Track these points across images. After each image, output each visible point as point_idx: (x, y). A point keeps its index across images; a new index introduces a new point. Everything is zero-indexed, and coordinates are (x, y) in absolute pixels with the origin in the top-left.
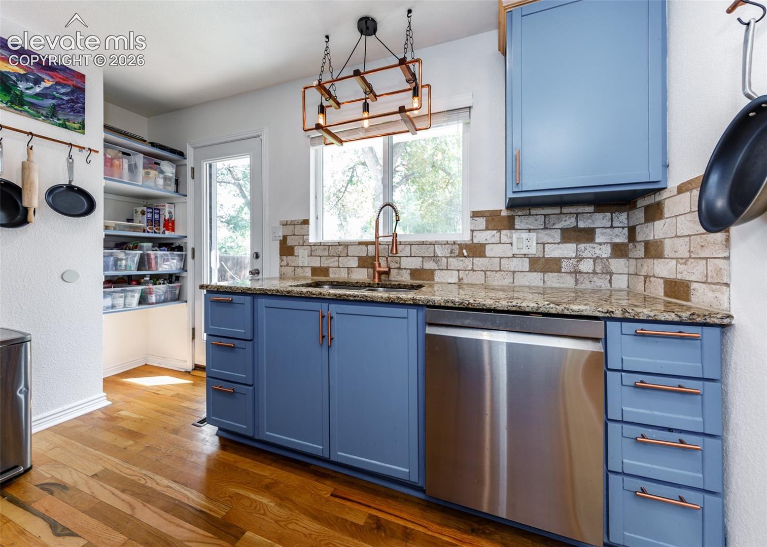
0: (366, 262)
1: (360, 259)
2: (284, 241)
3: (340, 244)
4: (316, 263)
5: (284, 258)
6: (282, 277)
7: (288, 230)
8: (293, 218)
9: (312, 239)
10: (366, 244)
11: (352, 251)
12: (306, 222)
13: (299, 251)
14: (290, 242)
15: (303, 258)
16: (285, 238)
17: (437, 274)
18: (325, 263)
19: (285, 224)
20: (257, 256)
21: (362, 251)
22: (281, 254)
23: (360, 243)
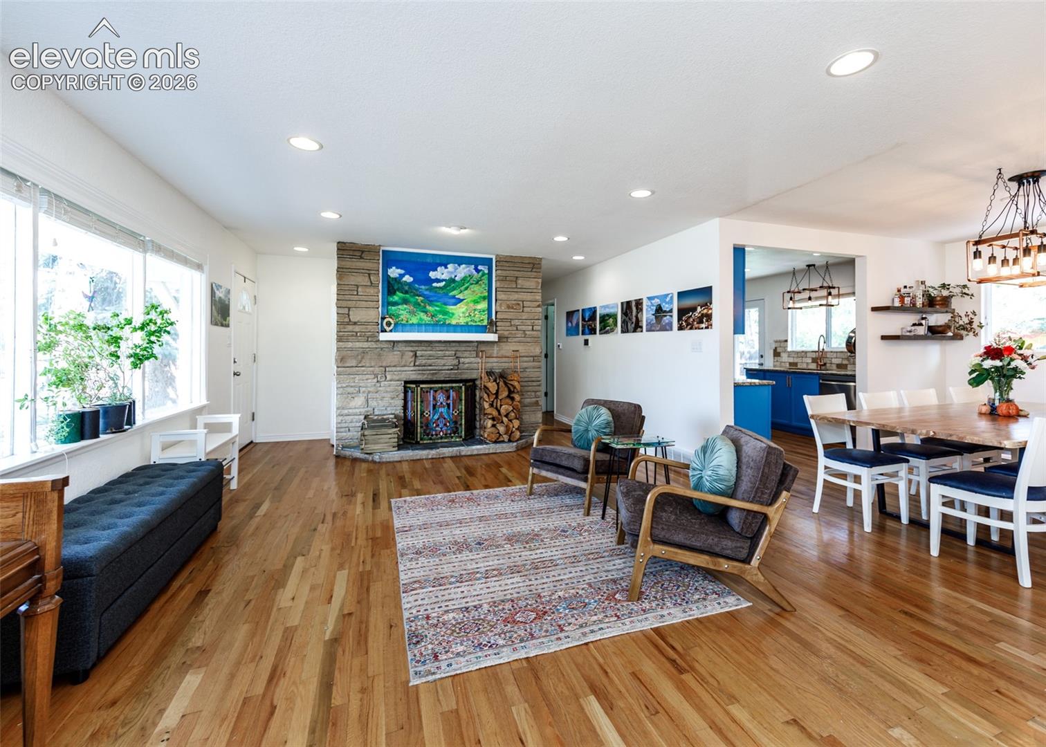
0: (814, 360)
1: (813, 359)
2: (775, 350)
3: (803, 352)
4: (791, 360)
5: (776, 358)
6: (774, 366)
7: (777, 345)
8: (780, 339)
9: (789, 349)
10: (815, 352)
11: (808, 355)
12: (786, 341)
13: (782, 354)
14: (779, 350)
15: (784, 357)
16: (776, 348)
17: (849, 366)
18: (796, 361)
19: (776, 342)
20: (762, 356)
21: (814, 355)
22: (774, 356)
23: (813, 352)
